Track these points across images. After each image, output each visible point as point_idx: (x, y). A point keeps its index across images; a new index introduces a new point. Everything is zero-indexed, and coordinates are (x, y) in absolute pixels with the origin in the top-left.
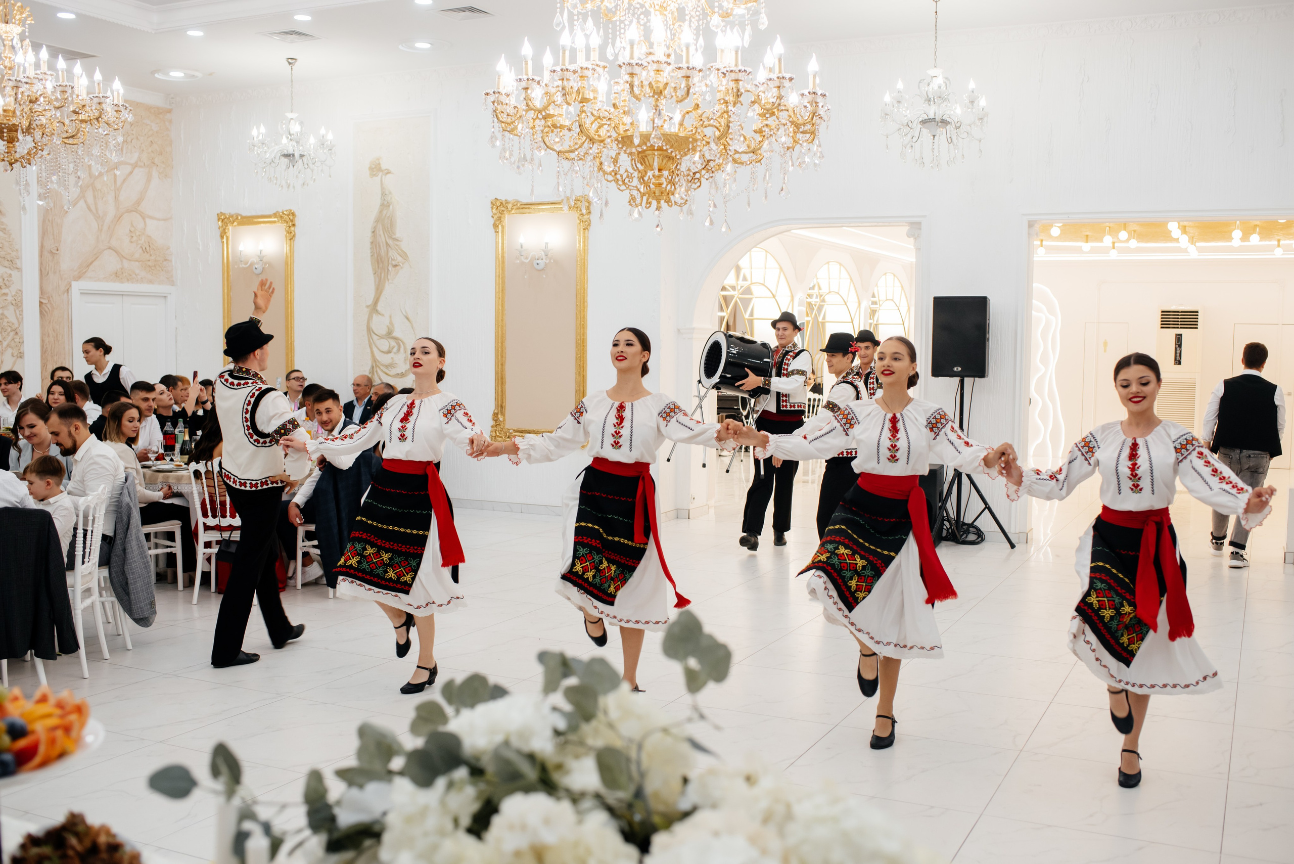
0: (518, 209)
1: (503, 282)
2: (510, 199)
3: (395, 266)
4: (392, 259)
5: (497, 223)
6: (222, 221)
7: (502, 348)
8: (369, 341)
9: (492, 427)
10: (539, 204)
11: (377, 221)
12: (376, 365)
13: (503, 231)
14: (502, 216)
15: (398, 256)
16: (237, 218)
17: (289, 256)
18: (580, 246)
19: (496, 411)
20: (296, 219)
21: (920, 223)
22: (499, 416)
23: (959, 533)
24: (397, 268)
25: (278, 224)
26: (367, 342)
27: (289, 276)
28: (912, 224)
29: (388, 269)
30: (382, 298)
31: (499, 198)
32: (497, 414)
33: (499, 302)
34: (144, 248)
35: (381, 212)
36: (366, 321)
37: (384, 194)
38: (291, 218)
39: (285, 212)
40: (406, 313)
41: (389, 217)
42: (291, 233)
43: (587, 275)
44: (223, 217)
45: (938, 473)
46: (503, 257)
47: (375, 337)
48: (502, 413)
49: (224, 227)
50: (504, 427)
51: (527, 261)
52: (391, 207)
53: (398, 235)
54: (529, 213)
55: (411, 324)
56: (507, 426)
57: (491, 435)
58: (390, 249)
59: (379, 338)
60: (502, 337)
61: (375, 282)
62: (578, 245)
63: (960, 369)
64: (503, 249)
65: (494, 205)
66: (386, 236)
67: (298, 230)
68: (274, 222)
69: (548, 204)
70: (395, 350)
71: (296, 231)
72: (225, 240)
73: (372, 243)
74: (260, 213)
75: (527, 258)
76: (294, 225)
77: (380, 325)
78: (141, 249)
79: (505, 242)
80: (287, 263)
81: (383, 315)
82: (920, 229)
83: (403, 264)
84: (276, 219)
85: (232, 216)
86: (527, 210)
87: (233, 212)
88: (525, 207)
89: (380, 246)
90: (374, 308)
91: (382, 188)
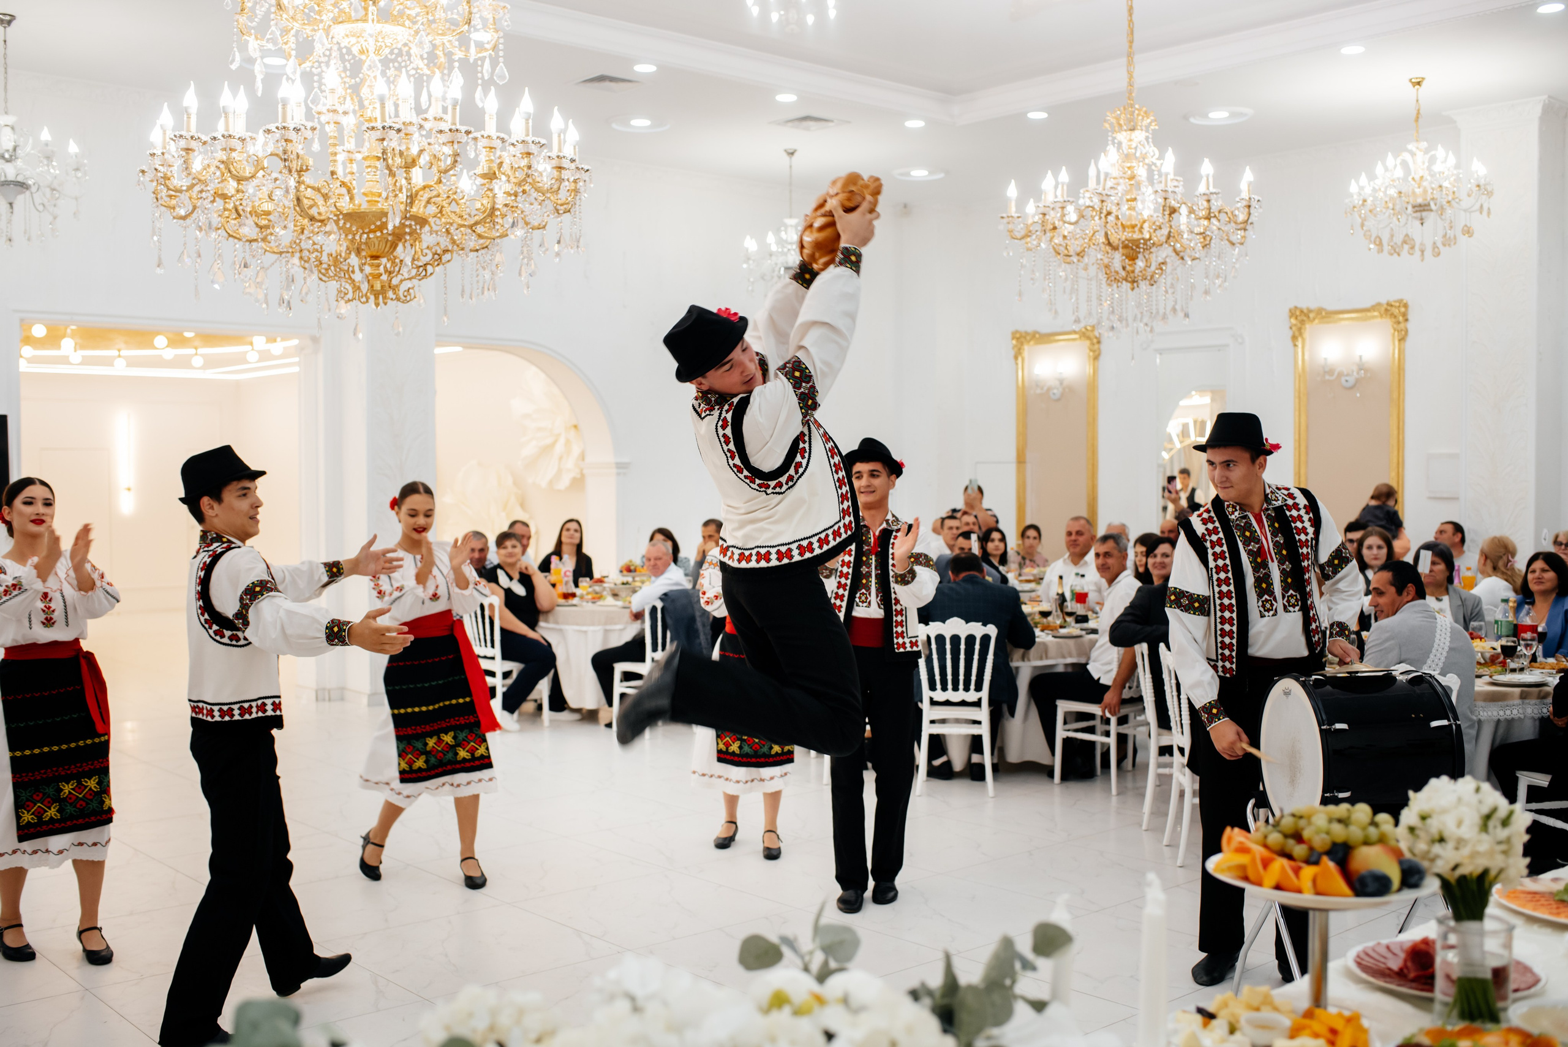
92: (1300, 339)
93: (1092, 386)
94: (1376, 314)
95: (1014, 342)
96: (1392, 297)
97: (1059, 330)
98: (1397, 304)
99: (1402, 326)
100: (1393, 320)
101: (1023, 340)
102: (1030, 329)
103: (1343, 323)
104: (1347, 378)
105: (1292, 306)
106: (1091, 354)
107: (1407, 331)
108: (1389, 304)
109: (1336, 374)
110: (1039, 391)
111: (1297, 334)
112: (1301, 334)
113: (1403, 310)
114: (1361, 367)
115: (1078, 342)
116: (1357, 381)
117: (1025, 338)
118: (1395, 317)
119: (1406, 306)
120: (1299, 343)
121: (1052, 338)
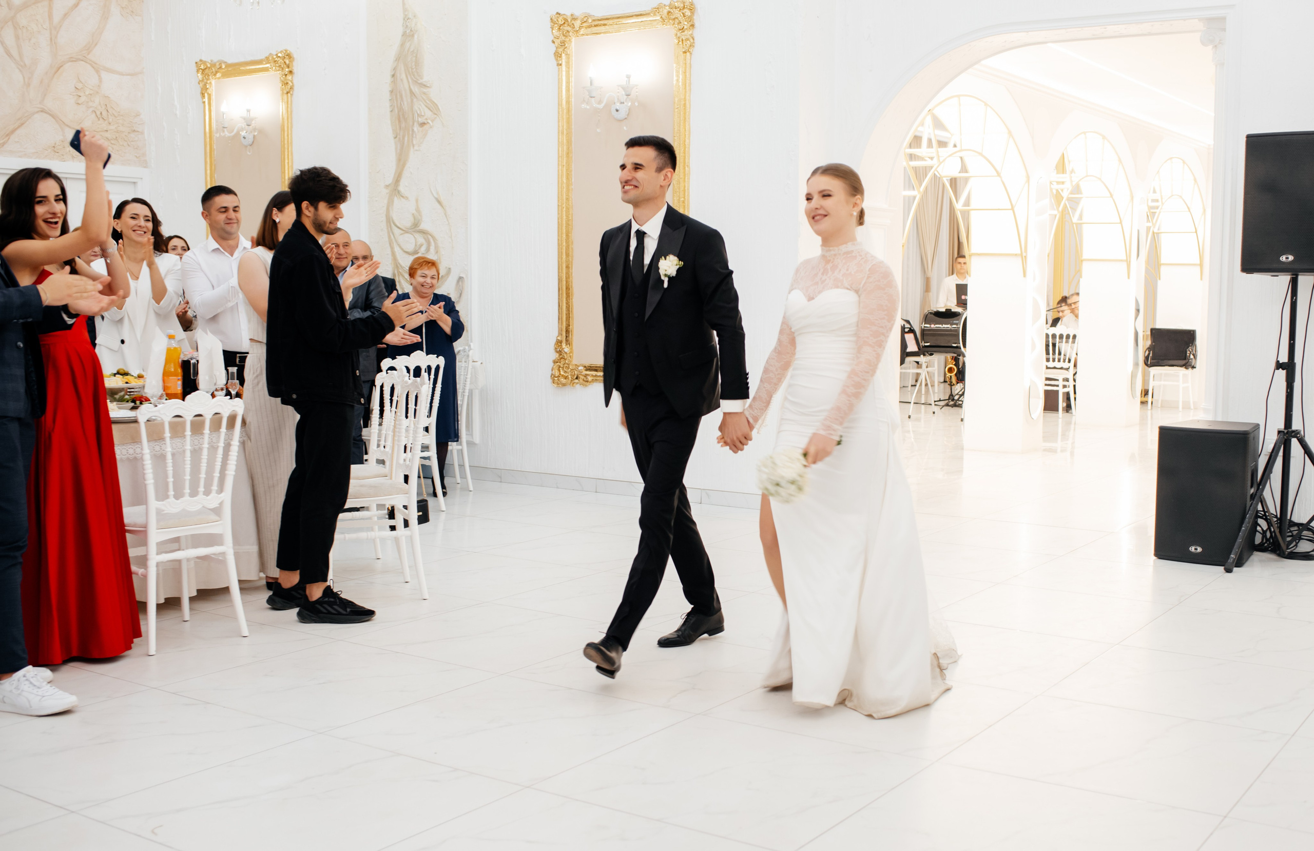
0: (590, 27)
1: (569, 142)
2: (577, 13)
3: (422, 124)
4: (418, 114)
5: (560, 50)
6: (202, 73)
7: (567, 242)
8: (389, 237)
9: (555, 362)
10: (618, 18)
11: (398, 59)
12: (398, 272)
13: (568, 63)
14: (567, 40)
15: (426, 110)
16: (221, 68)
17: (286, 118)
18: (677, 80)
19: (559, 338)
20: (295, 63)
21: (1224, 19)
22: (564, 345)
23: (1284, 539)
24: (425, 126)
25: (272, 73)
26: (387, 239)
27: (286, 146)
28: (1210, 20)
29: (413, 130)
30: (406, 174)
31: (562, 12)
32: (561, 342)
33: (562, 172)
34: (98, 113)
35: (402, 45)
36: (385, 209)
37: (406, 19)
38: (287, 62)
39: (279, 55)
40: (438, 193)
41: (413, 51)
42: (287, 83)
43: (689, 125)
44: (202, 67)
45: (1251, 436)
46: (568, 102)
47: (397, 231)
48: (567, 341)
49: (205, 81)
50: (571, 361)
51: (601, 106)
52: (416, 36)
53: (426, 78)
54: (605, 33)
55: (445, 210)
56: (574, 362)
57: (552, 374)
58: (415, 100)
59: (402, 232)
60: (568, 225)
61: (396, 149)
62: (675, 78)
63: (1291, 258)
64: (568, 90)
65: (555, 23)
66: (410, 81)
67: (297, 80)
68: (266, 70)
69: (632, 16)
70: (423, 249)
71: (295, 82)
72: (206, 100)
73: (391, 92)
74: (249, 59)
75: (600, 102)
76: (291, 72)
77: (403, 214)
78: (94, 115)
79: (572, 79)
80: (283, 130)
81: (407, 198)
82: (1224, 30)
83: (432, 121)
84: (268, 65)
85: (213, 65)
86: (602, 29)
87: (215, 60)
88: (598, 24)
89: (401, 96)
90: (394, 189)
91: (405, 10)
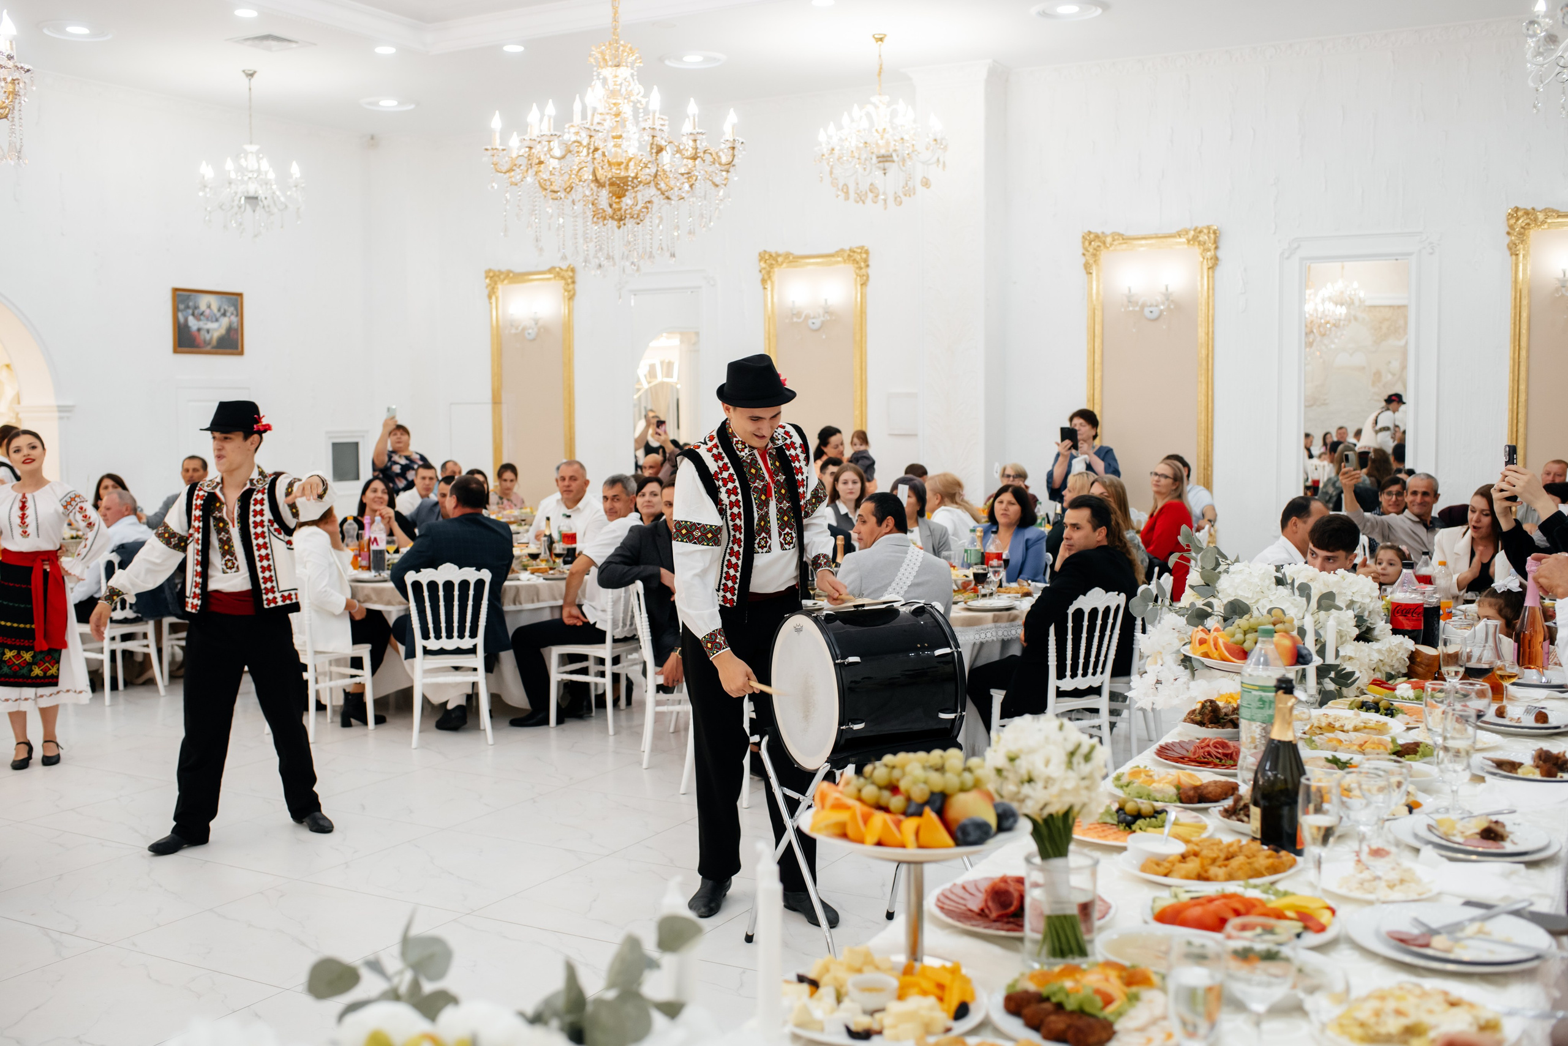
92: (769, 282)
93: (568, 326)
94: (840, 259)
95: (488, 281)
96: (855, 244)
97: (533, 269)
98: (859, 251)
99: (863, 271)
100: (856, 265)
101: (497, 279)
102: (504, 269)
103: (810, 267)
104: (814, 321)
105: (761, 250)
106: (566, 294)
107: (868, 277)
108: (852, 251)
109: (803, 316)
110: (513, 331)
111: (766, 277)
112: (770, 277)
113: (864, 256)
114: (827, 312)
115: (552, 282)
116: (823, 323)
117: (499, 276)
118: (857, 263)
119: (867, 252)
120: (769, 286)
121: (527, 277)
